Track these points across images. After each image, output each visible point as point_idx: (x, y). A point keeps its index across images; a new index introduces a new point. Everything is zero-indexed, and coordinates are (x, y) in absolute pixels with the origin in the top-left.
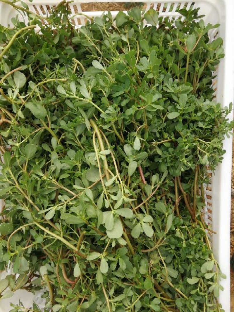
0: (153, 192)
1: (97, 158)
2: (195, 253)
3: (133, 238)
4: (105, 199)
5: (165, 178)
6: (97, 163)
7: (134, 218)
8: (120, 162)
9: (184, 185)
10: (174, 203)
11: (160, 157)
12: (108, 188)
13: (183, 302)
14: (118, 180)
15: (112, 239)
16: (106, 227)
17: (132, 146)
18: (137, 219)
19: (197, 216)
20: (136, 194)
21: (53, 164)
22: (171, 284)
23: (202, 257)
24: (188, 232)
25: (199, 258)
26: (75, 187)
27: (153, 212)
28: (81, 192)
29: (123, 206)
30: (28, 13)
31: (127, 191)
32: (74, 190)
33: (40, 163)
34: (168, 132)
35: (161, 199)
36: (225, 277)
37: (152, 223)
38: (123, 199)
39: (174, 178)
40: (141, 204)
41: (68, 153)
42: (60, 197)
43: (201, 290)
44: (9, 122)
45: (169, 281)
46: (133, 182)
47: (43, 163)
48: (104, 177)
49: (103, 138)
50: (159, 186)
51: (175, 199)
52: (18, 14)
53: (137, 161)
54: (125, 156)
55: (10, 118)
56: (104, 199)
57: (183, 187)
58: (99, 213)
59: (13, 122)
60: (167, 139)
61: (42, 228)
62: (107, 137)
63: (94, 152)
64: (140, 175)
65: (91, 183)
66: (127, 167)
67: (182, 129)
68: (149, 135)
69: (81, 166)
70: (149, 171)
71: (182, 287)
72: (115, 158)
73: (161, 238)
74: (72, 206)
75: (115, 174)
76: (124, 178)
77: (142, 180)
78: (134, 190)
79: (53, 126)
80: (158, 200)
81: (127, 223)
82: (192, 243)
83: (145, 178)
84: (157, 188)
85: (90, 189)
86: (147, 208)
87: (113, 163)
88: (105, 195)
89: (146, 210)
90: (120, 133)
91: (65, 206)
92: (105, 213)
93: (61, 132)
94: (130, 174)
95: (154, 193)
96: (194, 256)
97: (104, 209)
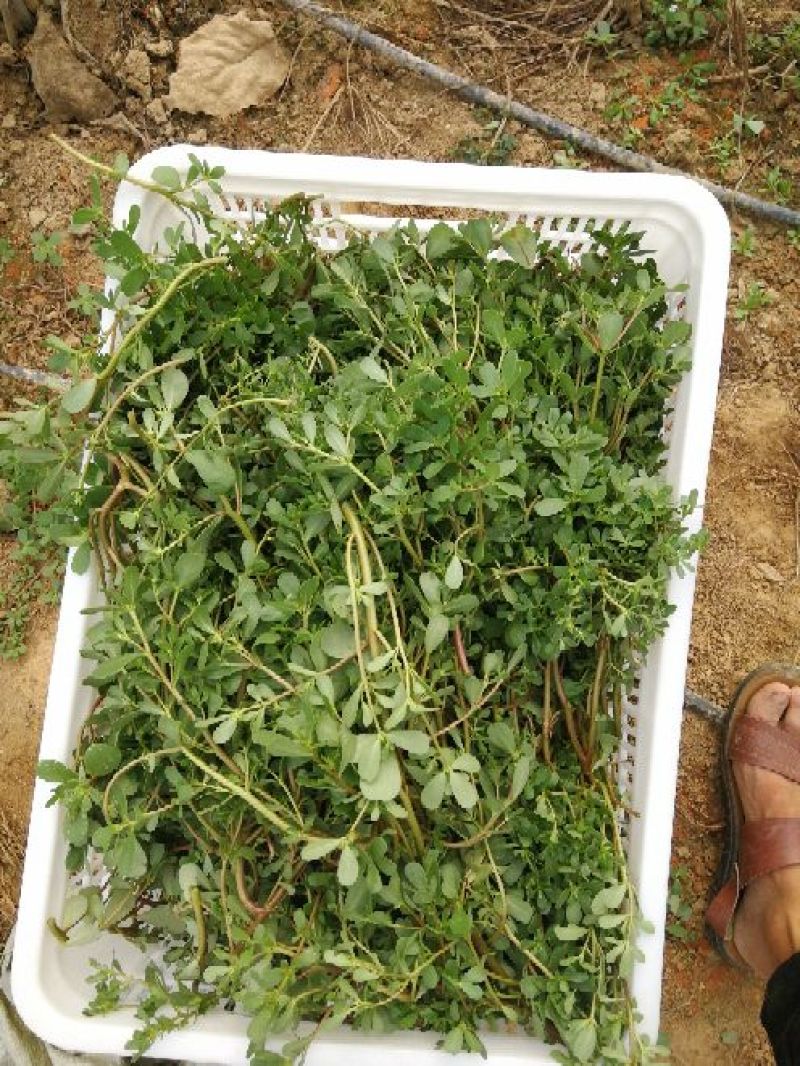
0: (484, 694)
1: (352, 601)
2: (582, 861)
3: (424, 810)
4: (364, 705)
5: (520, 664)
6: (351, 613)
7: (432, 758)
8: (409, 614)
9: (570, 684)
10: (539, 730)
11: (510, 608)
12: (372, 677)
13: (540, 984)
14: (400, 659)
15: (372, 803)
16: (361, 772)
17: (441, 577)
18: (438, 761)
19: (595, 767)
20: (442, 698)
21: (240, 604)
22: (514, 939)
23: (597, 874)
24: (568, 809)
25: (591, 877)
26: (293, 667)
27: (483, 748)
28: (305, 681)
29: (405, 726)
30: (208, 219)
31: (419, 689)
32: (286, 674)
33: (205, 601)
34: (536, 546)
35: (506, 715)
36: (651, 930)
37: (476, 776)
38: (408, 707)
39: (544, 664)
40: (453, 725)
41: (280, 582)
42: (251, 689)
43: (587, 959)
44: (142, 492)
45: (510, 930)
46: (435, 667)
47: (216, 600)
48: (367, 649)
49: (370, 551)
50: (502, 681)
51: (543, 720)
52: (183, 223)
53: (450, 615)
54: (421, 600)
55: (142, 480)
56: (360, 704)
57: (567, 689)
58: (346, 736)
59: (150, 493)
60: (531, 564)
61: (200, 763)
62: (380, 549)
63: (345, 583)
64: (456, 651)
65: (331, 661)
66: (424, 628)
67: (570, 541)
68: (487, 550)
69: (310, 617)
70: (480, 642)
71: (541, 948)
72: (396, 603)
73: (495, 815)
74: (279, 714)
75: (393, 645)
76: (415, 655)
77: (460, 664)
78: (438, 686)
79: (246, 509)
80: (498, 717)
81: (413, 769)
82: (575, 834)
83: (467, 658)
84: (497, 687)
85: (329, 674)
86: (467, 735)
87: (390, 616)
88: (364, 693)
89: (463, 741)
90: (413, 542)
91: (261, 714)
92: (361, 737)
93: (265, 526)
94: (430, 646)
95: (486, 699)
96: (579, 870)
97: (358, 729)
